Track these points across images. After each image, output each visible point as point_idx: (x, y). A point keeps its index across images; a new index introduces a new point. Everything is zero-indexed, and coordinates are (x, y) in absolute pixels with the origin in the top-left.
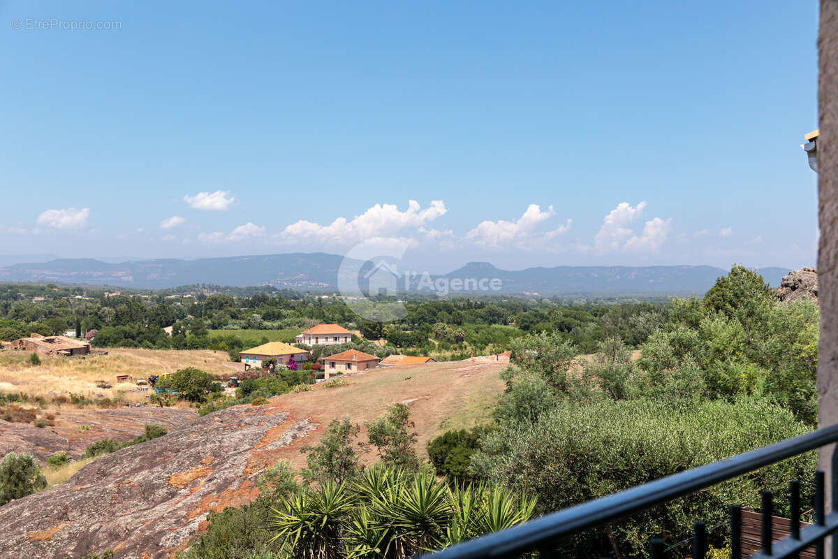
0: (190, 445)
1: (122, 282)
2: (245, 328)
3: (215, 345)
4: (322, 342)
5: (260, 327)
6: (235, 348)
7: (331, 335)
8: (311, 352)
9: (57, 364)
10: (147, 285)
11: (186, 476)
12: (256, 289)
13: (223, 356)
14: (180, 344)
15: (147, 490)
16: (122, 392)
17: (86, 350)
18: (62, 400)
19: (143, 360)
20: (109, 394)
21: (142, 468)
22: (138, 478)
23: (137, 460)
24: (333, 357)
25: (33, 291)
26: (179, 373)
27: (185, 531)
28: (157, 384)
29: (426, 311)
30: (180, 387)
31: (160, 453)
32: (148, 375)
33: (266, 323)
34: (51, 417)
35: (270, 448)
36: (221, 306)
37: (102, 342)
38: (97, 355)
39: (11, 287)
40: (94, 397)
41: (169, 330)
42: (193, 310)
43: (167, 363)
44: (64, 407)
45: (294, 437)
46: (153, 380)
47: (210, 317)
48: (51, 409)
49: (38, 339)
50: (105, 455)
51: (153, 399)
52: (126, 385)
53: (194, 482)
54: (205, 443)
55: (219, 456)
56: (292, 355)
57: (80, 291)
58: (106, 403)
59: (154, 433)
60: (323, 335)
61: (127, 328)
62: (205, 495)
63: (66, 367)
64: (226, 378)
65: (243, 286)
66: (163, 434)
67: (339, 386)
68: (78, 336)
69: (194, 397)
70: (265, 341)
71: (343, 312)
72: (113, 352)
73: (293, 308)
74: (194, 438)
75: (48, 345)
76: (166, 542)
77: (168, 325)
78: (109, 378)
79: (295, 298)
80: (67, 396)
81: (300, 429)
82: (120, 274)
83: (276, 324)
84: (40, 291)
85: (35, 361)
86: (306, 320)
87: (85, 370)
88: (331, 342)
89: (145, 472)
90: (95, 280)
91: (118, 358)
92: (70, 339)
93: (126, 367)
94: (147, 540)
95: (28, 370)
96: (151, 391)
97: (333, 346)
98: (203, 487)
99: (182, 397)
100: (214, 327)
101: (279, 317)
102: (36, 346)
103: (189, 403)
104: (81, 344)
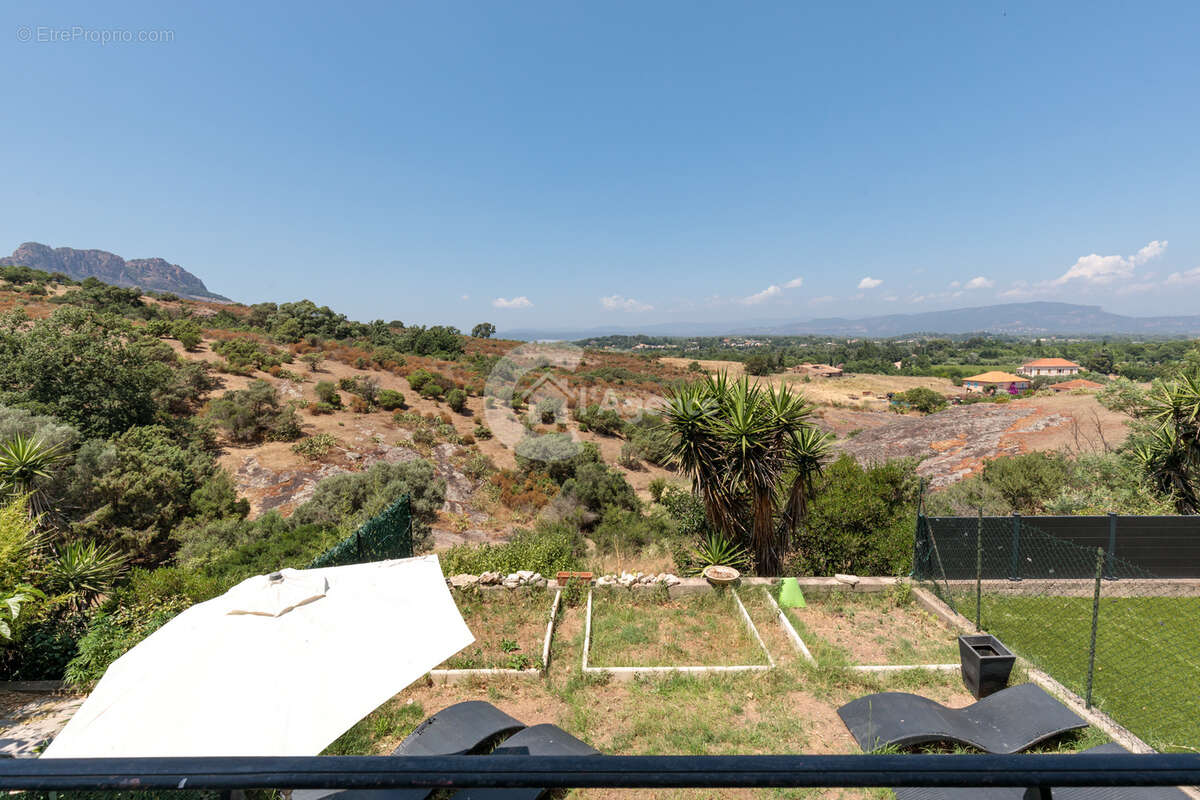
1: (860, 333)
2: (962, 364)
3: (938, 374)
4: (1043, 373)
5: (977, 363)
6: (957, 377)
7: (1054, 368)
8: (1032, 382)
9: (821, 382)
10: (878, 335)
11: (945, 444)
12: (972, 334)
13: (948, 382)
14: (907, 372)
16: (867, 402)
17: (840, 374)
18: (826, 405)
19: (882, 382)
20: (857, 403)
21: (905, 437)
22: (904, 442)
24: (1057, 385)
25: (800, 340)
26: (912, 391)
27: (951, 478)
28: (895, 398)
29: (1172, 350)
30: (912, 401)
31: (918, 429)
32: (885, 392)
33: (983, 360)
34: (821, 413)
35: (1022, 431)
36: (940, 348)
37: (849, 370)
38: (847, 377)
39: (786, 338)
40: (847, 404)
41: (898, 365)
42: (916, 351)
43: (901, 385)
44: (828, 409)
46: (890, 396)
47: (931, 355)
48: (821, 409)
49: (809, 366)
51: (891, 408)
52: (869, 398)
53: (952, 449)
56: (1014, 383)
57: (830, 340)
58: (856, 408)
60: (1047, 367)
61: (866, 362)
62: (964, 458)
63: (827, 385)
64: (950, 398)
65: (959, 333)
69: (924, 409)
70: (984, 372)
71: (1065, 351)
72: (859, 376)
73: (1010, 348)
74: (945, 421)
75: (815, 370)
77: (897, 361)
78: (857, 393)
79: (1011, 341)
80: (830, 402)
82: (857, 328)
83: (993, 361)
84: (804, 340)
85: (807, 380)
86: (1025, 358)
87: (840, 387)
88: (1054, 373)
89: (909, 439)
90: (841, 333)
91: (863, 380)
92: (828, 369)
93: (869, 387)
95: (802, 386)
96: (888, 403)
97: (1057, 377)
98: (961, 452)
99: (913, 408)
100: (934, 363)
101: (995, 355)
102: (807, 370)
103: (919, 413)
104: (835, 370)
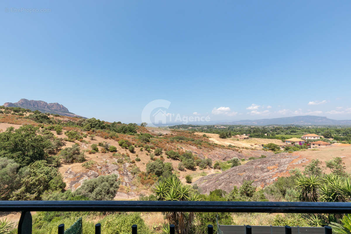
0: (272, 161)
1: (255, 125)
2: (286, 134)
3: (278, 138)
4: (309, 138)
5: (290, 134)
6: (283, 139)
7: (313, 137)
8: (306, 141)
9: (242, 141)
10: (260, 125)
11: (272, 167)
12: (288, 125)
13: (280, 141)
14: (268, 137)
15: (262, 169)
16: (256, 147)
17: (248, 138)
18: (243, 148)
19: (260, 141)
20: (253, 147)
21: (261, 164)
22: (260, 166)
23: (260, 162)
24: (314, 142)
25: (237, 126)
26: (269, 144)
27: (272, 180)
28: (264, 146)
29: (349, 131)
30: (269, 147)
31: (265, 161)
32: (261, 144)
33: (292, 133)
34: (241, 151)
35: (294, 164)
36: (279, 129)
37: (251, 137)
38: (250, 139)
39: (233, 126)
40: (249, 148)
41: (266, 134)
42: (271, 130)
43: (266, 142)
44: (244, 149)
45: (302, 162)
46: (263, 145)
47: (276, 132)
48: (241, 149)
49: (238, 136)
50: (252, 160)
51: (263, 149)
52: (256, 146)
53: (273, 169)
54: (276, 160)
55: (280, 164)
56: (300, 141)
57: (246, 126)
58: (252, 149)
59: (263, 157)
60: (310, 137)
61: (256, 134)
62: (276, 173)
63: (244, 141)
64: (281, 146)
65: (285, 124)
66: (265, 157)
67: (316, 150)
68: (246, 135)
69: (273, 150)
70: (291, 138)
71: (317, 131)
72: (253, 139)
73: (300, 130)
74: (273, 159)
75: (240, 137)
76: (267, 181)
77: (266, 133)
78: (253, 144)
79: (300, 127)
80: (244, 147)
81: (303, 160)
82: (254, 122)
83: (295, 134)
84: (238, 126)
85: (238, 140)
86: (304, 133)
87: (248, 142)
88: (313, 138)
89: (262, 165)
90: (249, 124)
91: (254, 140)
92: (244, 136)
93: (257, 142)
94: (263, 180)
95: (236, 142)
96: (262, 148)
97: (313, 140)
98: (276, 171)
99: (270, 149)
100: (277, 134)
101: (295, 132)
102: (238, 137)
103: (272, 151)
104: (247, 137)
